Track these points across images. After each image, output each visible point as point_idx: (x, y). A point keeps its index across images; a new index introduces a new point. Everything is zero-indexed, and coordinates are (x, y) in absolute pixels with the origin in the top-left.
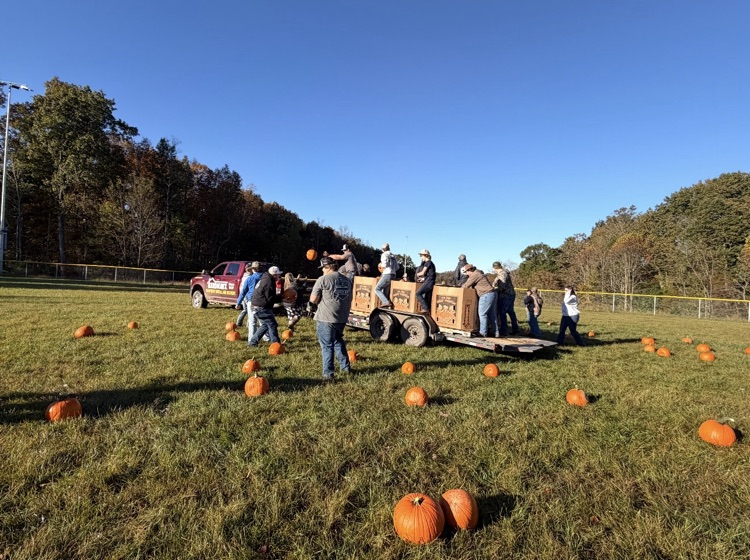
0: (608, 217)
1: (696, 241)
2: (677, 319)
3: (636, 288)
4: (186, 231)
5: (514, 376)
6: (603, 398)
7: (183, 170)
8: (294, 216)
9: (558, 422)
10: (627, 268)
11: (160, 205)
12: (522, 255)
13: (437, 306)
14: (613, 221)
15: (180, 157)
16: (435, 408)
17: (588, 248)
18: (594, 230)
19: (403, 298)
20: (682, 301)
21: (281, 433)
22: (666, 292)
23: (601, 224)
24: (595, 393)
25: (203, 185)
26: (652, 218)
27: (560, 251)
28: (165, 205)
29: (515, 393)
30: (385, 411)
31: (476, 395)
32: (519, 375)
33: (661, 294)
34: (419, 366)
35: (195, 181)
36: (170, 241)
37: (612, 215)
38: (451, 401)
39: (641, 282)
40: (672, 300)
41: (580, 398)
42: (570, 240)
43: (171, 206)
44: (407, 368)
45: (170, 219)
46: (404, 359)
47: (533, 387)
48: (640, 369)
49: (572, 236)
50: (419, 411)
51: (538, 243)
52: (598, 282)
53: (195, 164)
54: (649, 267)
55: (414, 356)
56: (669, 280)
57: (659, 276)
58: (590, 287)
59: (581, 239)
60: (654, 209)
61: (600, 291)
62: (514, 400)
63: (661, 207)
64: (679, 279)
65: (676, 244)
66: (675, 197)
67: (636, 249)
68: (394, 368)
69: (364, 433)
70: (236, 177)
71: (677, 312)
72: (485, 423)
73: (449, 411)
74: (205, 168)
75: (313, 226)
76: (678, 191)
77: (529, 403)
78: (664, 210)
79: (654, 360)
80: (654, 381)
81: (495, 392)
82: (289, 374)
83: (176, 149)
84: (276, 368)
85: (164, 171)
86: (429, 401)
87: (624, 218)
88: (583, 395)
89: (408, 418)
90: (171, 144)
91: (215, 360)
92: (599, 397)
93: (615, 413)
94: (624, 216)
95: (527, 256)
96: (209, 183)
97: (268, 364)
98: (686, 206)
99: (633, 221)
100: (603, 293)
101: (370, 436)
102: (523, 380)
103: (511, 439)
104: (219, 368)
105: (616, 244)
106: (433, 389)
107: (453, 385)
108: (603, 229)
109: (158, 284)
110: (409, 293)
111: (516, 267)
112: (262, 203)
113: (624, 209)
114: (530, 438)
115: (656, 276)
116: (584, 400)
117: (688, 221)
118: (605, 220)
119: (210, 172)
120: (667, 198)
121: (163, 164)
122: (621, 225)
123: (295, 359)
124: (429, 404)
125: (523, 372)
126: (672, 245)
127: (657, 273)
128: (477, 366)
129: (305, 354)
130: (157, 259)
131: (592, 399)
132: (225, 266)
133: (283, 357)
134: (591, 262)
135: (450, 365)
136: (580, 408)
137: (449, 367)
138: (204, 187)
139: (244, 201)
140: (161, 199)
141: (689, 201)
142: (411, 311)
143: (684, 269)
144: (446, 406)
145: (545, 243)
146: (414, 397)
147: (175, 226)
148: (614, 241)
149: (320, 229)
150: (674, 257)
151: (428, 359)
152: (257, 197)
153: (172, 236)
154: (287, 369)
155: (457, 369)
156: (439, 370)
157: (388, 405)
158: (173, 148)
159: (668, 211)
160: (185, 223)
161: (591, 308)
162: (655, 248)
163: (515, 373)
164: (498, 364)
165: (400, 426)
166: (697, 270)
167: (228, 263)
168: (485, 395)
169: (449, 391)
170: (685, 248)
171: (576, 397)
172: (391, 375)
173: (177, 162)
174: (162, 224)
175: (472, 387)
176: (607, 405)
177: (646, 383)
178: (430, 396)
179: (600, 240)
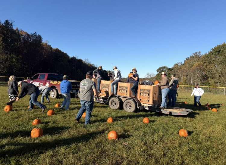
0: (190, 56)
1: (223, 66)
2: (217, 96)
3: (201, 84)
4: (17, 60)
5: (156, 123)
6: (194, 133)
7: (16, 34)
8: (66, 54)
9: (176, 146)
10: (197, 76)
11: (6, 48)
12: (157, 71)
13: (141, 94)
14: (192, 57)
15: (14, 28)
16: (121, 140)
17: (183, 68)
18: (185, 61)
19: (124, 90)
20: (217, 88)
21: (44, 159)
22: (212, 85)
23: (188, 59)
24: (191, 130)
25: (25, 40)
26: (207, 56)
27: (172, 69)
28: (8, 49)
29: (157, 131)
30: (98, 143)
31: (140, 133)
32: (158, 122)
33: (210, 86)
34: (115, 119)
35: (22, 38)
36: (10, 64)
37: (192, 55)
38: (129, 136)
39: (203, 81)
40: (214, 88)
41: (185, 133)
42: (176, 65)
43: (10, 49)
44: (110, 120)
45: (10, 55)
46: (109, 116)
47: (164, 128)
48: (206, 118)
49: (177, 63)
50: (114, 143)
51: (164, 66)
52: (186, 81)
53: (21, 31)
54: (205, 76)
55: (113, 114)
56: (213, 81)
57: (209, 79)
58: (184, 83)
59: (180, 64)
60: (207, 53)
61: (187, 85)
62: (157, 135)
63: (210, 52)
64: (217, 80)
65: (215, 67)
66: (215, 48)
67: (201, 69)
68: (104, 120)
69: (86, 157)
70: (40, 37)
71: (216, 93)
72: (144, 148)
73: (128, 142)
74: (26, 33)
75: (74, 58)
76: (217, 46)
77: (163, 136)
78: (211, 53)
79: (211, 114)
80: (213, 123)
81: (148, 131)
82: (55, 125)
83: (13, 25)
84: (49, 122)
85: (7, 34)
86: (119, 137)
87: (196, 57)
88: (186, 132)
89: (108, 146)
90: (10, 22)
91: (20, 119)
92: (192, 132)
93: (200, 140)
94: (196, 56)
95: (159, 71)
96: (28, 39)
97: (46, 120)
98: (219, 52)
99: (200, 58)
100: (188, 86)
101: (89, 158)
102: (160, 125)
103: (156, 156)
104: (21, 123)
105: (193, 67)
106: (120, 131)
107: (130, 128)
108: (189, 61)
109: (5, 83)
110: (127, 88)
111: (155, 75)
112: (51, 48)
113: (196, 53)
114: (165, 155)
115: (208, 79)
116: (187, 134)
117: (220, 58)
118: (189, 57)
119: (28, 35)
120: (213, 49)
121: (7, 31)
122: (195, 59)
123: (59, 117)
124: (119, 139)
125: (160, 120)
126: (214, 67)
127: (208, 78)
128: (140, 118)
129: (64, 115)
130: (4, 72)
131: (190, 133)
132: (38, 75)
133: (54, 116)
134: (184, 73)
135: (128, 118)
136: (185, 137)
137: (128, 119)
138: (26, 42)
139: (44, 48)
140: (6, 46)
141: (220, 50)
142: (128, 96)
143: (219, 76)
144: (126, 139)
145: (166, 66)
146: (112, 135)
147: (13, 58)
148: (193, 65)
149: (77, 60)
150: (215, 72)
151: (119, 115)
152: (49, 46)
153: (11, 62)
154: (54, 122)
155: (132, 120)
156: (124, 121)
157: (100, 140)
158: (12, 24)
159: (213, 54)
160: (17, 56)
161: (184, 92)
162: (208, 68)
163: (156, 121)
164: (149, 117)
165: (104, 152)
166: (223, 77)
167: (40, 74)
168: (144, 133)
169: (128, 131)
170: (219, 68)
171: (183, 133)
172: (102, 124)
173: (13, 30)
174: (6, 57)
175: (138, 129)
176: (196, 136)
177: (210, 124)
178: (119, 134)
179: (187, 65)
